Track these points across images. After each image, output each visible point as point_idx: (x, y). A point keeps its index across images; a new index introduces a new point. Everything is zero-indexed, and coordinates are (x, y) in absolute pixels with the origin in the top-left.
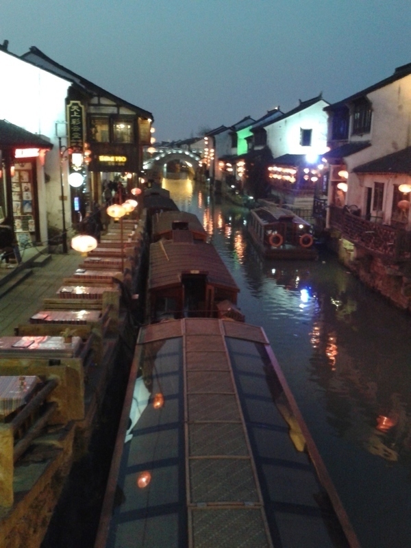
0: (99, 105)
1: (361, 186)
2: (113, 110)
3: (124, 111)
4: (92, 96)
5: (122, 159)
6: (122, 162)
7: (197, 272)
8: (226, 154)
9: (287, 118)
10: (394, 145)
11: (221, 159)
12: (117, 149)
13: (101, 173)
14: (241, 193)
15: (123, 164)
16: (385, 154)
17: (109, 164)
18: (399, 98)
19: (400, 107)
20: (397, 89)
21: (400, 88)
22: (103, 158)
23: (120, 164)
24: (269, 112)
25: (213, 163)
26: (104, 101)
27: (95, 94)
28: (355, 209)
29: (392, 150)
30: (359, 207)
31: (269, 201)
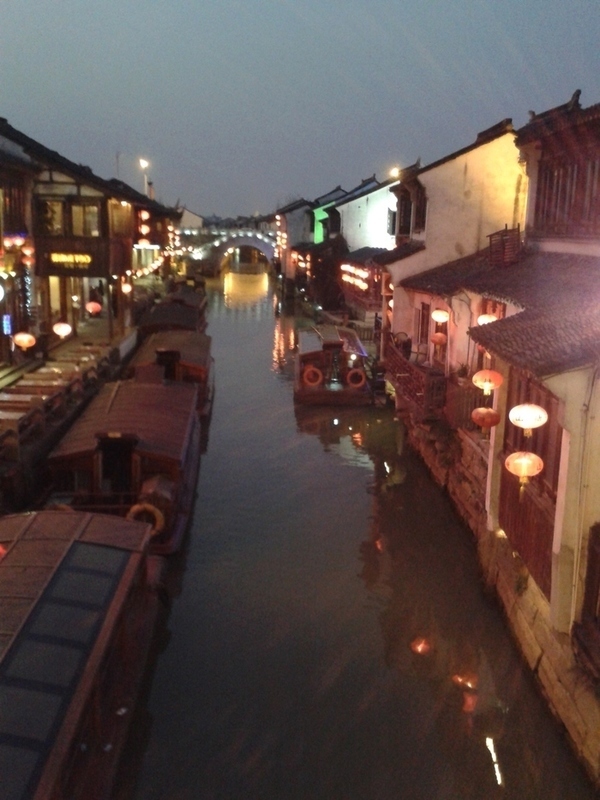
0: (51, 182)
1: (412, 307)
2: (71, 190)
3: (87, 192)
4: (39, 170)
5: (84, 259)
6: (84, 264)
7: (118, 435)
8: (301, 240)
9: (369, 195)
10: (459, 248)
11: (294, 248)
12: (77, 245)
13: (72, 279)
14: (311, 300)
15: (86, 267)
16: (445, 262)
17: (66, 266)
18: (465, 180)
19: (467, 194)
20: (463, 166)
21: (466, 167)
22: (57, 258)
23: (81, 266)
24: (363, 181)
25: (285, 252)
26: (58, 177)
27: (45, 167)
28: (404, 338)
29: (455, 256)
30: (409, 336)
31: (333, 314)
